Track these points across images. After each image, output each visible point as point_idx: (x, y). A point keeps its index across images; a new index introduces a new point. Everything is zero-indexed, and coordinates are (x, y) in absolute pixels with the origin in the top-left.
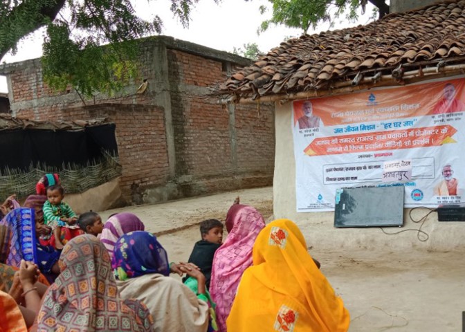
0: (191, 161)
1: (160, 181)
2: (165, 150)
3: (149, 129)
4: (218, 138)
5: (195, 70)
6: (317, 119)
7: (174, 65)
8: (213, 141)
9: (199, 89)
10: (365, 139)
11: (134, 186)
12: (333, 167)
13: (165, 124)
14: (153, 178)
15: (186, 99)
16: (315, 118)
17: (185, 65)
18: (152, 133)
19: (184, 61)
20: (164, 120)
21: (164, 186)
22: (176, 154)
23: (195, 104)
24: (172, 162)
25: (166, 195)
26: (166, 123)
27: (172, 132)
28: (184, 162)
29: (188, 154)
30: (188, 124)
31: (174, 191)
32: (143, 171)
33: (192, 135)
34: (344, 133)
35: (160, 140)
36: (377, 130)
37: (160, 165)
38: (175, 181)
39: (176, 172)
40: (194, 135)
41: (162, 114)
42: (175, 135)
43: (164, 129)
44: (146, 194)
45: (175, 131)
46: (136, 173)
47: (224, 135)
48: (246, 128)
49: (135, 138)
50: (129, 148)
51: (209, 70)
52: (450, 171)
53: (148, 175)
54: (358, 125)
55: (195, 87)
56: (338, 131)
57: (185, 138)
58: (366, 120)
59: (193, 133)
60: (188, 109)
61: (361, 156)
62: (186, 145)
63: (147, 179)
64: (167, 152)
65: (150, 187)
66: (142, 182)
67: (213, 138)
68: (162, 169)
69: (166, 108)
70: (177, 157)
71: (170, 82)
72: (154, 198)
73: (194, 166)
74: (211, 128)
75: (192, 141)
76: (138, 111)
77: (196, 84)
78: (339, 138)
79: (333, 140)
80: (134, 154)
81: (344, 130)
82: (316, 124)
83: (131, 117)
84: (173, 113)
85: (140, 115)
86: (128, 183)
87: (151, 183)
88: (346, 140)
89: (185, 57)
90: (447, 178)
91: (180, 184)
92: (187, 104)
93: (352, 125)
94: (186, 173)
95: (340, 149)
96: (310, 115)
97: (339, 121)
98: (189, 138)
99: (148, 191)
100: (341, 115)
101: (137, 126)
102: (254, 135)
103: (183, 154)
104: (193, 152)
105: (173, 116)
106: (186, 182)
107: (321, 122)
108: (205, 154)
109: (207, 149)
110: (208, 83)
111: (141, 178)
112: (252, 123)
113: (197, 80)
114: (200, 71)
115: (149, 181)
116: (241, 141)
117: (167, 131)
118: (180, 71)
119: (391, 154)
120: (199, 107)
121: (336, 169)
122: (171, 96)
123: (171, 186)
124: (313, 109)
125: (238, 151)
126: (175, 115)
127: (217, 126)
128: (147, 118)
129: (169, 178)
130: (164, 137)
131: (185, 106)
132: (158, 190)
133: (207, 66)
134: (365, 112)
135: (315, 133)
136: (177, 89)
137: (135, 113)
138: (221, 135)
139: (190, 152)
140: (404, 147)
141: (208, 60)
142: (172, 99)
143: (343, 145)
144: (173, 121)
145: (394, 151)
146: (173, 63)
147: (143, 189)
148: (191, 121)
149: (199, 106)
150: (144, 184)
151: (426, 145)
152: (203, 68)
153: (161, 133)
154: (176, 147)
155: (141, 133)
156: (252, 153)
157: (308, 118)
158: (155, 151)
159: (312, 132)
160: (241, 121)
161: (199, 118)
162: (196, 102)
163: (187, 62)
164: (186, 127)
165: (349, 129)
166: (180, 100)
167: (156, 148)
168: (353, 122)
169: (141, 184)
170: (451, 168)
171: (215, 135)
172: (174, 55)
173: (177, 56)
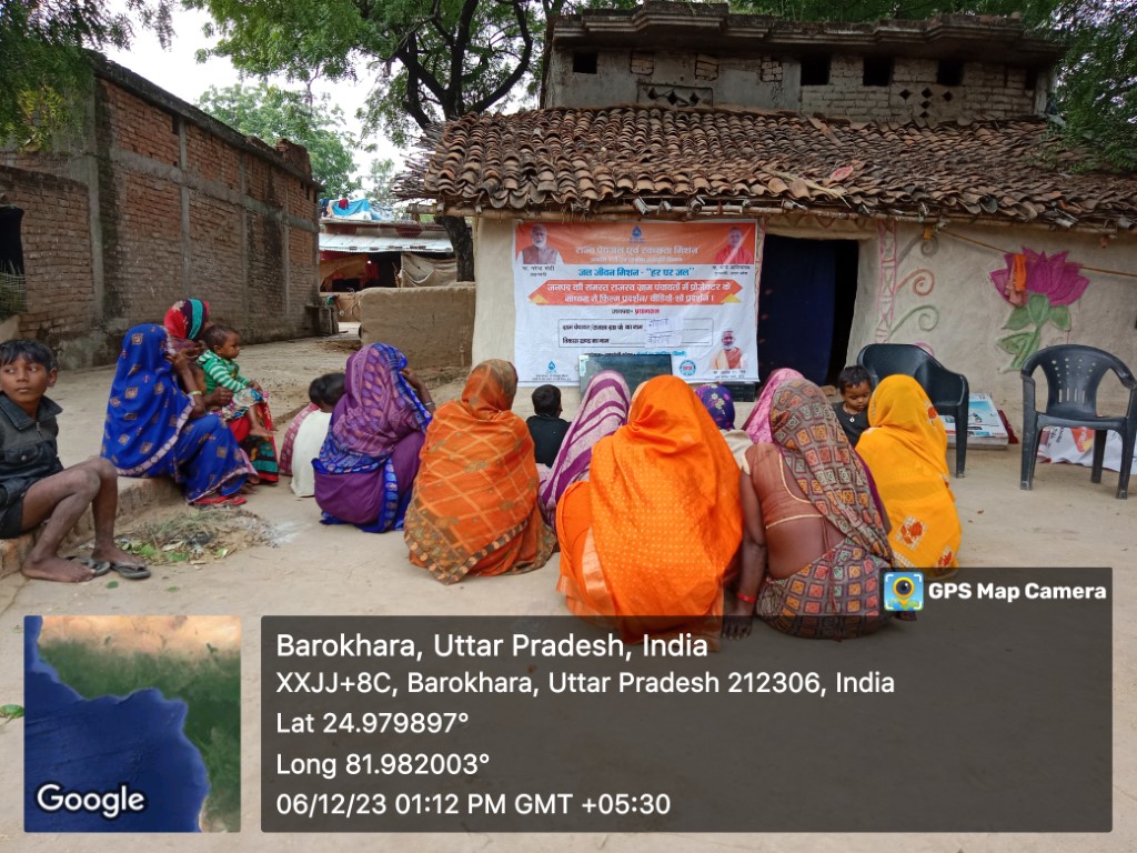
0: (127, 292)
1: (81, 327)
2: (87, 269)
3: (66, 224)
4: (166, 255)
5: (135, 124)
6: (552, 253)
7: (103, 107)
8: (159, 258)
9: (139, 159)
10: (623, 287)
11: (42, 333)
12: (573, 323)
13: (88, 218)
14: (70, 320)
15: (121, 175)
16: (549, 251)
17: (122, 112)
18: (71, 233)
19: (119, 104)
20: (88, 210)
21: (87, 336)
22: (106, 278)
23: (133, 186)
24: (99, 292)
25: (90, 355)
26: (91, 217)
27: (100, 236)
28: (116, 293)
29: (122, 279)
30: (123, 223)
31: (102, 347)
32: (56, 306)
33: (128, 245)
34: (593, 278)
35: (82, 248)
36: (640, 277)
37: (82, 297)
38: (103, 328)
39: (104, 311)
40: (131, 244)
41: (85, 199)
42: (104, 242)
43: (86, 228)
44: (61, 349)
45: (103, 234)
46: (45, 309)
47: (174, 250)
48: (205, 241)
49: (45, 238)
50: (34, 259)
51: (154, 127)
52: (731, 338)
53: (62, 314)
54: (615, 267)
55: (134, 155)
56: (584, 272)
57: (119, 248)
58: (627, 262)
59: (129, 240)
60: (123, 196)
61: (615, 311)
62: (120, 262)
63: (62, 321)
64: (92, 272)
65: (67, 336)
66: (54, 327)
67: (159, 254)
68: (84, 304)
69: (91, 188)
70: (107, 285)
71: (98, 139)
72: (73, 358)
73: (131, 302)
74: (156, 235)
75: (129, 256)
76: (49, 187)
77: (135, 150)
78: (585, 282)
79: (576, 286)
80: (41, 270)
81: (593, 272)
82: (550, 260)
83: (38, 199)
84: (101, 200)
85: (52, 196)
86: (32, 327)
87: (67, 329)
88: (595, 287)
89: (120, 95)
90: (727, 347)
91: (111, 335)
92: (121, 184)
93: (605, 267)
94: (119, 314)
95: (586, 299)
96: (542, 245)
97: (586, 258)
98: (124, 249)
99: (64, 344)
100: (590, 251)
101: (48, 217)
102: (216, 254)
103: (116, 278)
104: (129, 277)
105: (101, 207)
106: (119, 331)
107: (559, 258)
108: (147, 281)
109: (150, 271)
110: (153, 150)
111: (53, 320)
112: (213, 233)
113: (136, 143)
114: (141, 127)
115: (64, 325)
116: (197, 263)
117: (92, 232)
118: (112, 121)
119: (658, 311)
120: (140, 194)
121: (577, 327)
122: (99, 166)
123: (97, 338)
124: (548, 237)
125: (193, 279)
126: (104, 204)
127: (165, 231)
128: (63, 202)
129: (94, 322)
130: (87, 242)
131: (118, 189)
132: (78, 343)
133: (152, 120)
134: (625, 250)
135: (548, 272)
136: (108, 155)
137: (45, 193)
138: (170, 249)
139: (125, 276)
140: (674, 303)
141: (153, 109)
142: (100, 172)
143: (591, 293)
144: (101, 214)
145: (661, 307)
146: (102, 104)
147: (55, 340)
148: (127, 217)
149: (140, 191)
150: (57, 330)
151: (704, 303)
152: (145, 123)
153: (83, 234)
154: (105, 264)
155: (53, 231)
156: (213, 285)
157: (537, 249)
158: (75, 269)
159: (544, 270)
160: (198, 227)
161: (139, 213)
162: (136, 183)
163: (123, 106)
164: (120, 228)
165: (601, 272)
166: (112, 176)
167: (75, 262)
168: (608, 262)
169: (51, 330)
170: (733, 335)
171: (161, 248)
172: (104, 89)
173: (109, 92)
